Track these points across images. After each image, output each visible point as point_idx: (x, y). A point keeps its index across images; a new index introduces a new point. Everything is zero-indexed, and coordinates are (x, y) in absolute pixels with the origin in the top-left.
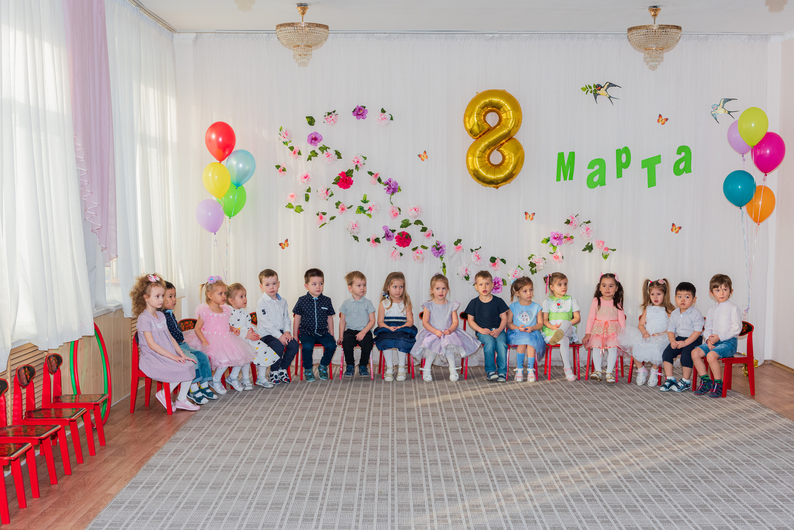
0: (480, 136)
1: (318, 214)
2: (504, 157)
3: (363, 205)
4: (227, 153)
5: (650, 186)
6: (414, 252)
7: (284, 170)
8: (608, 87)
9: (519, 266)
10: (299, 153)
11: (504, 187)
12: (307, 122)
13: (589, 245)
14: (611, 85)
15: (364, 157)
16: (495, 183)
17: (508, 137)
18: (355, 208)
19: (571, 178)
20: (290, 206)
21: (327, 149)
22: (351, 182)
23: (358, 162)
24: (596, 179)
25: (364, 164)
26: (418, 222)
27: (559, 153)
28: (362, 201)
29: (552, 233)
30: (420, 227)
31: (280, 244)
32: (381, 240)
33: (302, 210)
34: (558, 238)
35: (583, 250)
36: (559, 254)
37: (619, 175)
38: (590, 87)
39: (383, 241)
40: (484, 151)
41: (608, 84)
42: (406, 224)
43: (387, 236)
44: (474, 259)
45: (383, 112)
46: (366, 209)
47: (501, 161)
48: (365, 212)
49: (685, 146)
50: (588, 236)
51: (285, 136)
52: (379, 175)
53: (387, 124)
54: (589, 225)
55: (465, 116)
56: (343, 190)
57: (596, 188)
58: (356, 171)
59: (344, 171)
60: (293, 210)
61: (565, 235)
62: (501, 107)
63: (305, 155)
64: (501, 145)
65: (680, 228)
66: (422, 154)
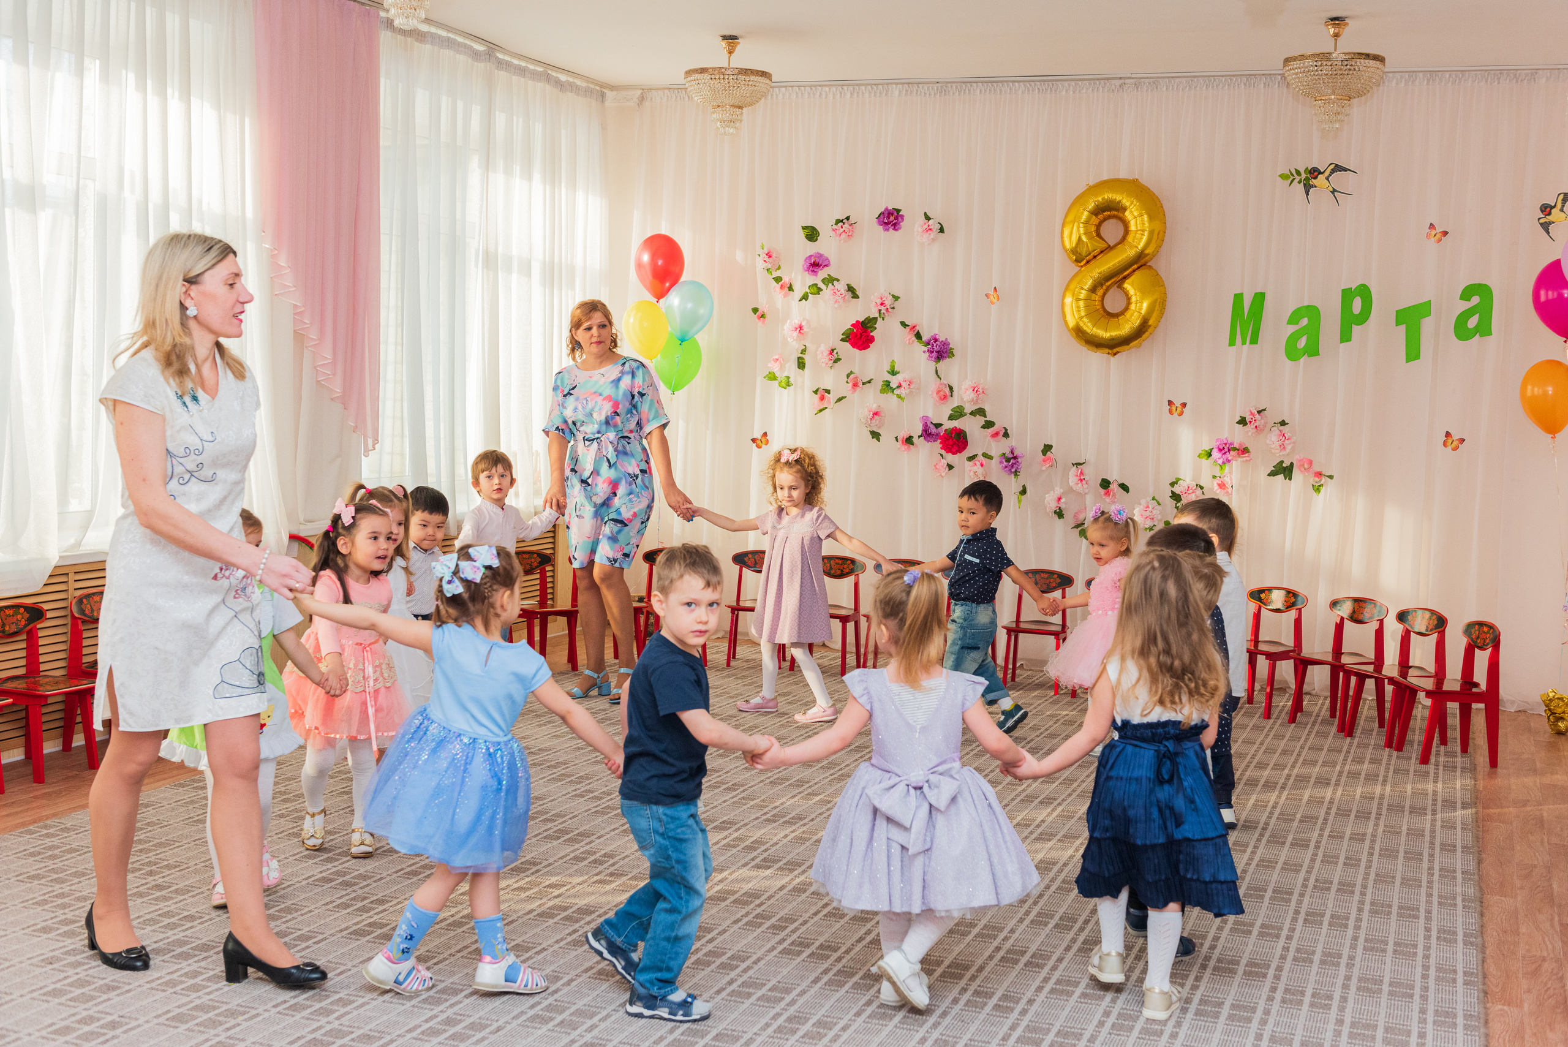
0: (1088, 262)
1: (816, 392)
2: (1129, 299)
3: (889, 377)
4: (667, 284)
5: (1408, 360)
6: (971, 463)
7: (762, 316)
8: (1333, 171)
9: (1154, 499)
10: (791, 288)
11: (1125, 356)
12: (803, 236)
13: (1284, 465)
14: (1338, 168)
15: (893, 296)
16: (1113, 346)
17: (1140, 262)
18: (878, 384)
19: (1254, 341)
20: (772, 377)
21: (835, 283)
22: (872, 339)
23: (882, 304)
24: (1303, 343)
25: (893, 308)
26: (981, 412)
27: (1236, 295)
28: (889, 373)
29: (1217, 441)
30: (981, 420)
31: (754, 440)
32: (915, 440)
33: (788, 384)
34: (1225, 449)
35: (1270, 475)
36: (1227, 481)
37: (1346, 337)
38: (1298, 173)
39: (919, 442)
40: (1093, 290)
41: (1332, 166)
42: (958, 413)
43: (927, 434)
44: (1072, 480)
45: (928, 218)
46: (894, 385)
47: (1123, 307)
48: (893, 390)
49: (1480, 285)
50: (1283, 447)
51: (766, 259)
52: (917, 328)
53: (933, 240)
54: (1285, 429)
55: (1063, 226)
56: (857, 351)
57: (1302, 360)
58: (880, 320)
59: (861, 319)
60: (776, 383)
61: (1236, 445)
62: (1125, 209)
63: (799, 291)
64: (1125, 278)
65: (1462, 441)
66: (991, 292)
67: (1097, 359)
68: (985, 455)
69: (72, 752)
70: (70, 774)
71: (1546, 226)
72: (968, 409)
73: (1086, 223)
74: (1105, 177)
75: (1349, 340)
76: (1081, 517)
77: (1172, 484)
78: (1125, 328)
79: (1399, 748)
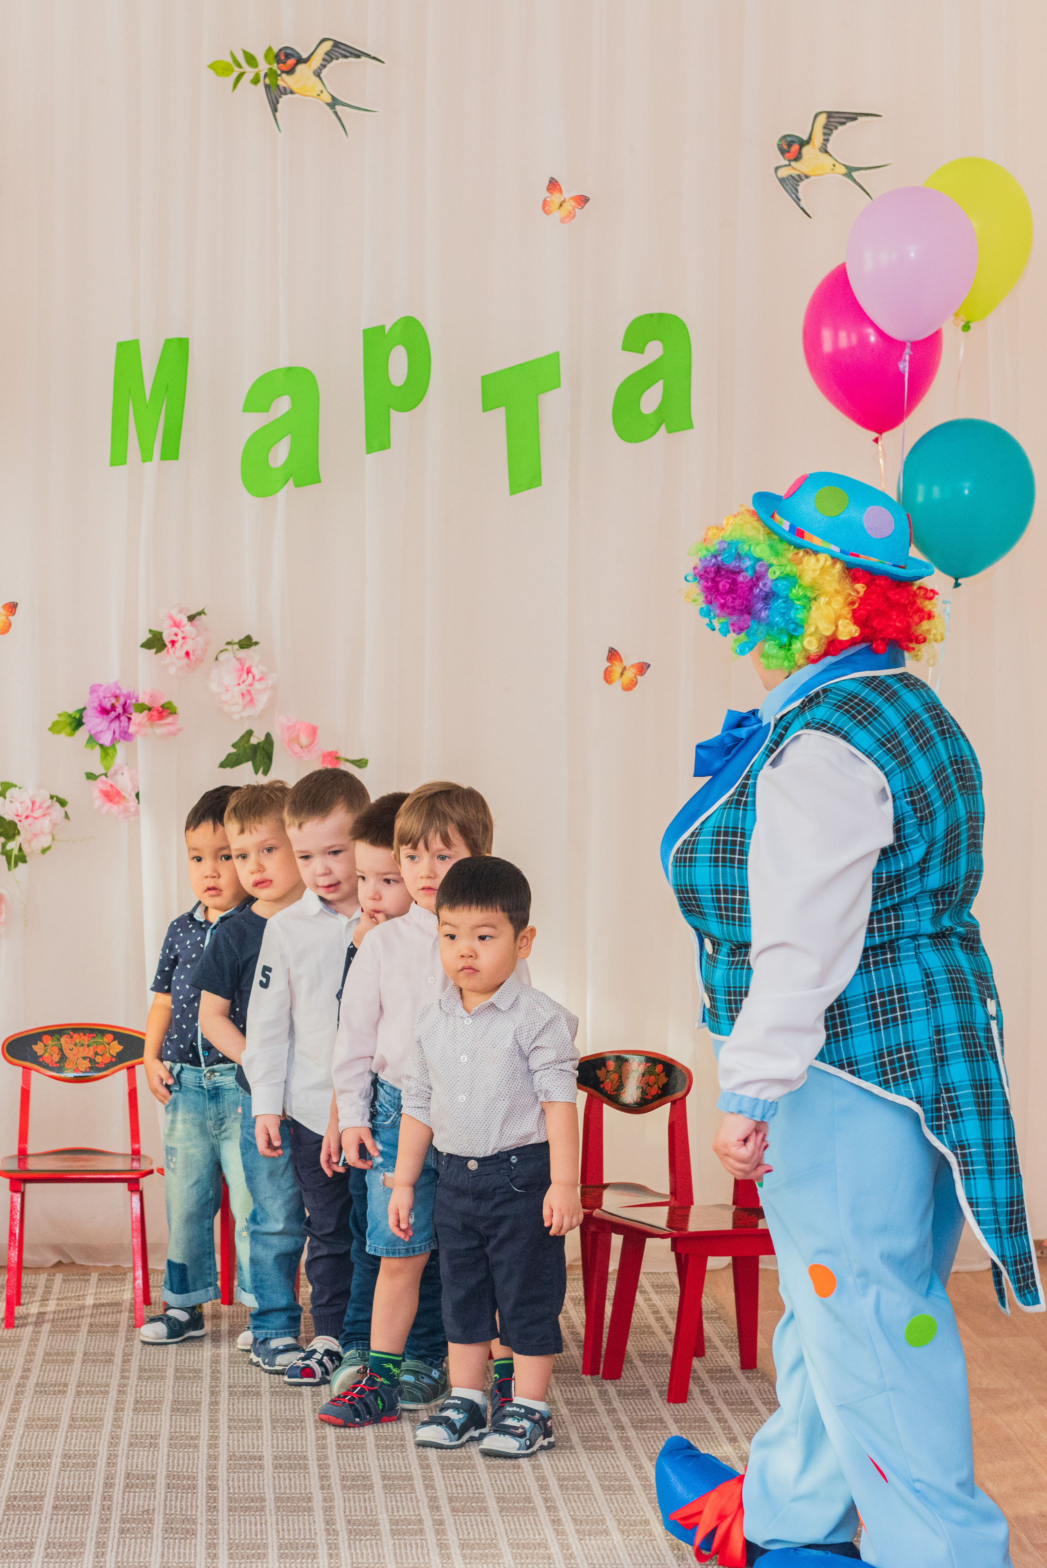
5: (514, 490)
8: (329, 57)
13: (254, 741)
14: (340, 50)
19: (171, 452)
24: (281, 454)
27: (120, 345)
29: (94, 690)
34: (116, 708)
36: (124, 782)
37: (378, 438)
38: (251, 60)
41: (327, 46)
49: (661, 316)
50: (249, 697)
54: (251, 655)
57: (282, 495)
61: (144, 699)
65: (643, 668)
71: (792, 184)
75: (385, 445)
79: (613, 1372)
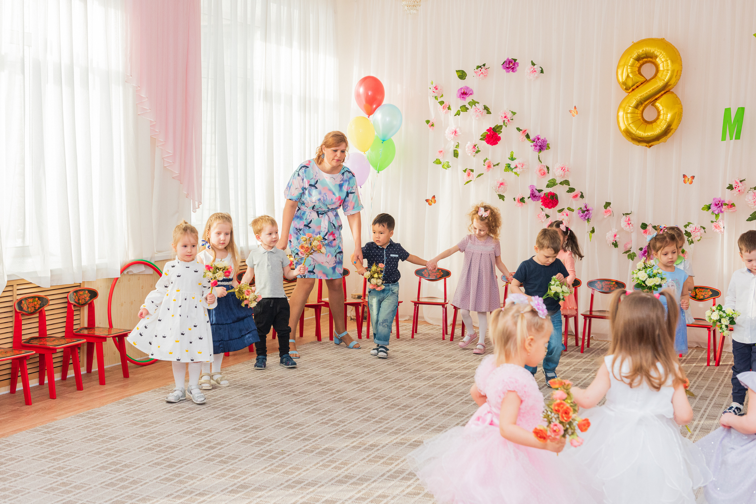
0: (633, 90)
1: (465, 171)
2: (659, 112)
3: (510, 162)
4: (374, 106)
6: (560, 213)
7: (432, 125)
10: (449, 108)
11: (657, 147)
12: (457, 76)
15: (512, 112)
16: (649, 142)
17: (665, 89)
18: (503, 166)
19: (738, 137)
20: (438, 162)
21: (476, 104)
22: (499, 139)
23: (505, 117)
25: (512, 119)
26: (566, 182)
27: (726, 109)
28: (509, 159)
29: (714, 199)
30: (566, 188)
31: (427, 201)
32: (526, 200)
33: (449, 167)
34: (719, 204)
35: (747, 220)
36: (720, 224)
39: (528, 201)
40: (636, 107)
42: (552, 183)
43: (533, 196)
44: (623, 224)
45: (533, 64)
46: (512, 166)
47: (654, 117)
48: (512, 170)
50: (755, 203)
51: (435, 90)
52: (527, 132)
53: (537, 77)
55: (618, 68)
56: (489, 146)
58: (504, 127)
59: (492, 127)
60: (440, 166)
61: (727, 202)
62: (656, 57)
63: (454, 110)
64: (656, 99)
66: (573, 109)
67: (640, 148)
68: (569, 209)
69: (16, 394)
70: (14, 408)
72: (558, 181)
73: (632, 66)
74: (644, 38)
76: (629, 247)
77: (686, 226)
78: (657, 130)
